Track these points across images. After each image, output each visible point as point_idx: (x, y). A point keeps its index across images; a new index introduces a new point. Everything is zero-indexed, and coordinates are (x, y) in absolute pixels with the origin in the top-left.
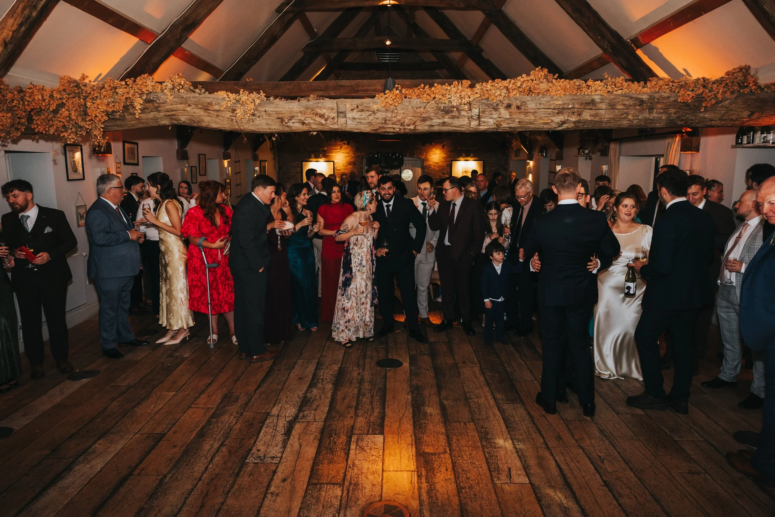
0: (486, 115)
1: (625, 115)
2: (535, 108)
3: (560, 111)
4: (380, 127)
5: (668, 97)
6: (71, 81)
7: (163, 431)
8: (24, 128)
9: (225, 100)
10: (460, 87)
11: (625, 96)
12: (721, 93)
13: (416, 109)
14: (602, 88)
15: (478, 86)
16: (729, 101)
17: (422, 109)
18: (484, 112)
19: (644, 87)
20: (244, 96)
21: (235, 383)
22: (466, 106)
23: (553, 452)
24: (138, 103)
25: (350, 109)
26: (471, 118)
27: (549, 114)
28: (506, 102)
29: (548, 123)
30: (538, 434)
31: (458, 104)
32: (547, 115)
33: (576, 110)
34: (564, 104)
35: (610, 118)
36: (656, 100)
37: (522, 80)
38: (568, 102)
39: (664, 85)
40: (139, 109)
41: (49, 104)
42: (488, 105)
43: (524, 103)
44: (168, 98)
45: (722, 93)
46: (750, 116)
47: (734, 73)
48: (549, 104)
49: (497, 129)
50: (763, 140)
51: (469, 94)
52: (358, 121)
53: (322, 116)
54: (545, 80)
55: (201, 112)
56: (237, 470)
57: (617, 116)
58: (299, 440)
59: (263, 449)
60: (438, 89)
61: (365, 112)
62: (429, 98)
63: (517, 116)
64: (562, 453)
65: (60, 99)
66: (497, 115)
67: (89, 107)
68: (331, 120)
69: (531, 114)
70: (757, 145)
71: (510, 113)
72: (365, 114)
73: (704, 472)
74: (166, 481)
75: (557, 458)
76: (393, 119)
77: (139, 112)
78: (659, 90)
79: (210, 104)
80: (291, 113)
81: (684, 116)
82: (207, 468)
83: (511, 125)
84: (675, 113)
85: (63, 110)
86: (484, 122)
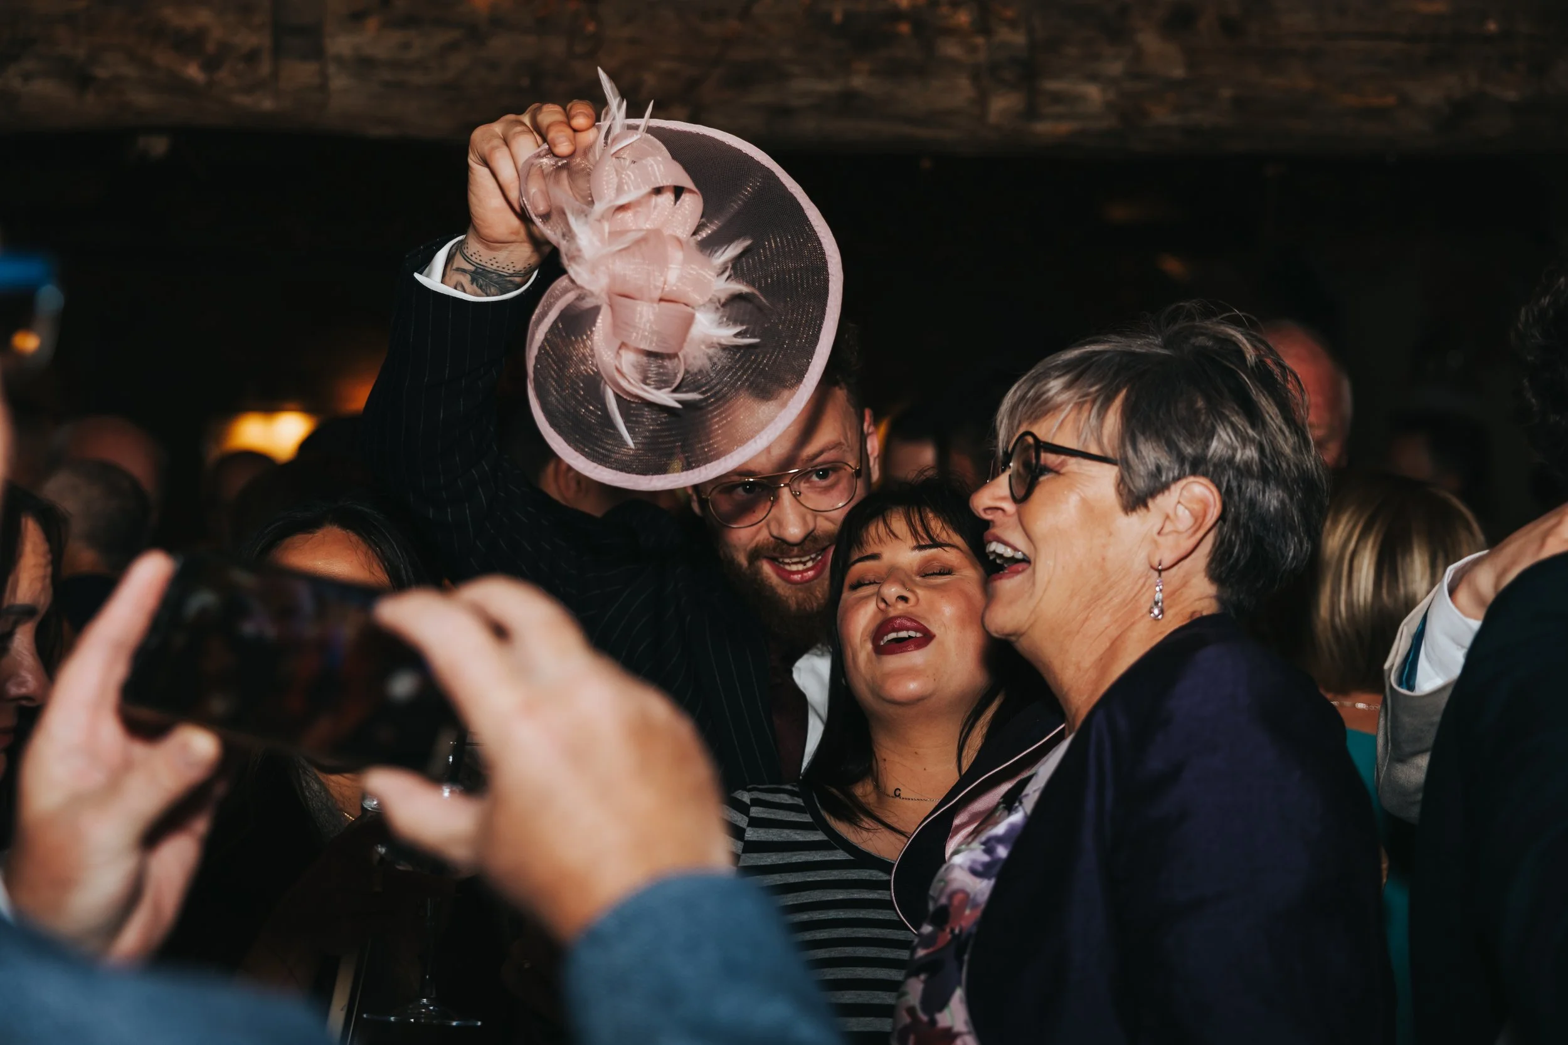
0: (1068, 62)
2: (1314, 28)
3: (1443, 49)
18: (1053, 44)
26: (990, 75)
27: (1386, 64)
29: (1380, 114)
32: (1379, 70)
33: (1521, 46)
34: (1459, 15)
43: (1258, 7)
48: (1382, 12)
49: (1123, 138)
52: (387, 77)
53: (188, 43)
61: (429, 30)
66: (1121, 63)
68: (241, 66)
72: (426, 43)
76: (577, 65)
86: (1057, 98)
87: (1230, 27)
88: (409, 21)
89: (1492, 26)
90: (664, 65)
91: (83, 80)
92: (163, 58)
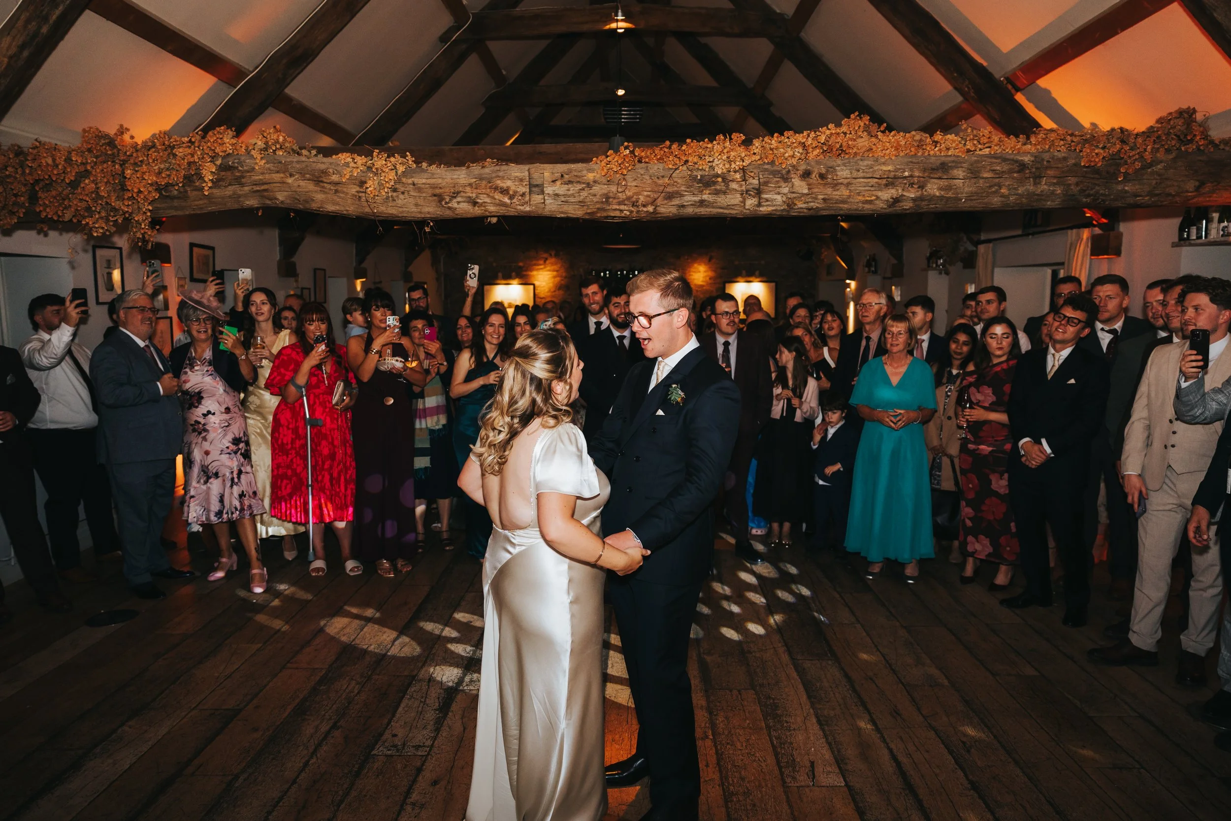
0: (771, 189)
1: (996, 187)
2: (849, 176)
3: (890, 181)
4: (598, 209)
5: (1065, 159)
6: (101, 136)
7: (238, 705)
8: (24, 211)
9: (349, 167)
10: (727, 144)
11: (995, 156)
12: (1150, 151)
13: (657, 180)
14: (957, 145)
15: (757, 143)
16: (1163, 164)
17: (666, 180)
18: (766, 183)
19: (1025, 144)
20: (379, 161)
21: (362, 630)
22: (738, 174)
23: (886, 737)
24: (209, 171)
25: (550, 180)
26: (746, 194)
27: (872, 186)
28: (803, 167)
29: (870, 202)
30: (861, 708)
31: (725, 171)
32: (870, 188)
33: (916, 180)
34: (896, 170)
35: (972, 193)
36: (1045, 163)
37: (828, 132)
38: (903, 167)
39: (1057, 139)
40: (210, 180)
41: (64, 172)
42: (774, 173)
43: (831, 169)
44: (256, 163)
45: (1152, 152)
46: (1197, 189)
47: (1170, 119)
48: (871, 170)
49: (788, 211)
50: (1221, 233)
51: (743, 155)
52: (563, 199)
53: (505, 191)
54: (865, 133)
55: (311, 186)
56: (357, 766)
57: (983, 189)
58: (462, 719)
59: (401, 733)
60: (692, 147)
61: (575, 185)
62: (678, 162)
63: (820, 191)
64: (901, 738)
65: (82, 163)
66: (787, 189)
67: (128, 177)
68: (520, 198)
69: (843, 187)
70: (1212, 240)
71: (809, 185)
72: (574, 188)
73: (1138, 766)
74: (237, 785)
75: (892, 746)
76: (620, 194)
77: (210, 185)
78: (1050, 147)
79: (325, 172)
80: (454, 187)
81: (1092, 189)
82: (306, 764)
83: (812, 204)
84: (1077, 184)
85: (87, 181)
86: (767, 200)
87: (822, 176)
88: (570, 182)
89: (906, 174)
90: (646, 193)
91: (475, 203)
92: (498, 196)
